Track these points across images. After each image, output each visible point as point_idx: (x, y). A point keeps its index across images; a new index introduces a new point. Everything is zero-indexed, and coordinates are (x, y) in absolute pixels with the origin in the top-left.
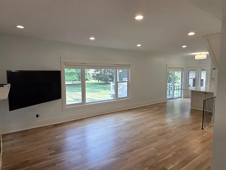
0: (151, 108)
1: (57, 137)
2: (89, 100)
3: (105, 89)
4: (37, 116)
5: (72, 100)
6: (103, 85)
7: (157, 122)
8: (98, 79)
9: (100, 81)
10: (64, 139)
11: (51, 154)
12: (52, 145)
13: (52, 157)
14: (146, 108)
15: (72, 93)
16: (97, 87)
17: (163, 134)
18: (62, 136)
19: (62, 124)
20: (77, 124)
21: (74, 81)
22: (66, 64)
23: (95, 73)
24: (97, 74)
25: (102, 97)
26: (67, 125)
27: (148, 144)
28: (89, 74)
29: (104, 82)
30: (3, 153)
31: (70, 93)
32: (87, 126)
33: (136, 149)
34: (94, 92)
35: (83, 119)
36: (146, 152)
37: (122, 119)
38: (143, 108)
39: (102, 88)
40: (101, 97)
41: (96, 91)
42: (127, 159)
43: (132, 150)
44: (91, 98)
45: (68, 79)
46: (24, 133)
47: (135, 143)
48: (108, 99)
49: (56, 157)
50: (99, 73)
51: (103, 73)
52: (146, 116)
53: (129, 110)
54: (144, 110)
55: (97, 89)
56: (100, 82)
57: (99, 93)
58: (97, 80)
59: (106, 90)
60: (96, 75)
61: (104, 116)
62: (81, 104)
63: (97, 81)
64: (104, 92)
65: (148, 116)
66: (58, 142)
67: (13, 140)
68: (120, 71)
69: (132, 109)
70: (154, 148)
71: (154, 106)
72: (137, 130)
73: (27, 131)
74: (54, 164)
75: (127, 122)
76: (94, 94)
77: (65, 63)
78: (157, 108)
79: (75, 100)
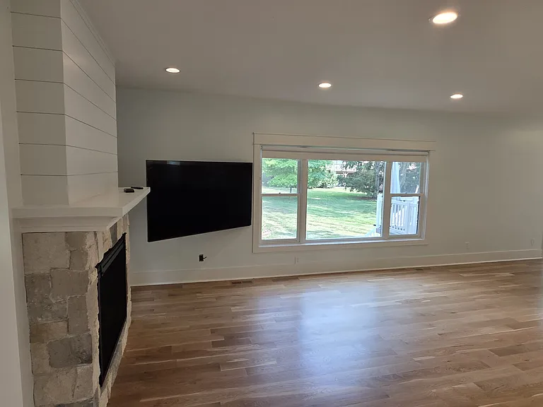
0: (488, 271)
1: (234, 309)
2: (323, 234)
3: (365, 212)
4: (201, 258)
5: (284, 231)
6: (363, 201)
7: (500, 315)
8: (350, 184)
9: (355, 189)
10: (247, 316)
11: (215, 344)
12: (221, 325)
13: (216, 349)
14: (470, 272)
15: (287, 215)
16: (347, 206)
17: (512, 351)
18: (245, 308)
19: (249, 282)
20: (282, 286)
21: (293, 187)
22: (264, 147)
23: (344, 170)
24: (350, 174)
25: (357, 231)
26: (259, 285)
27: (459, 370)
28: (329, 171)
29: (366, 194)
30: (132, 322)
31: (282, 215)
32: (304, 294)
33: (420, 377)
34: (338, 215)
35: (296, 278)
36: (445, 389)
37: (393, 291)
38: (460, 270)
39: (360, 208)
40: (353, 230)
41: (344, 215)
42: (388, 396)
43: (406, 377)
44: (329, 230)
45: (280, 182)
46: (174, 291)
47: (419, 359)
48: (370, 236)
49: (223, 352)
50: (354, 170)
51: (364, 171)
52: (467, 291)
53: (419, 270)
54: (465, 275)
55: (345, 209)
56: (355, 192)
57: (349, 219)
58: (349, 189)
59: (369, 215)
60: (346, 175)
61: (349, 276)
62: (294, 243)
63: (348, 191)
64: (363, 219)
65: (474, 294)
66: (234, 321)
67: (152, 300)
68: (411, 168)
69: (429, 268)
70: (472, 385)
71: (498, 267)
72: (430, 326)
73: (180, 286)
74: (217, 366)
75: (407, 302)
76: (336, 221)
77: (262, 145)
78: (508, 274)
79: (290, 231)
